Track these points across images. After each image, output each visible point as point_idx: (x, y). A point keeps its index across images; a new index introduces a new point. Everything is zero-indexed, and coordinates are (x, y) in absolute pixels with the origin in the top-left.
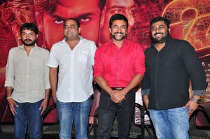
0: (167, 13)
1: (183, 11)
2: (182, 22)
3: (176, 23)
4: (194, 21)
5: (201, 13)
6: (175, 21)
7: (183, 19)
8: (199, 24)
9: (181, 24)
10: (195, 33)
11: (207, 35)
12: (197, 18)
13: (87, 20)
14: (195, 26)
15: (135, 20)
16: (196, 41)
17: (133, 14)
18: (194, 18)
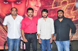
0: (55, 2)
1: (62, 1)
2: (61, 6)
3: (59, 7)
4: (66, 6)
5: (69, 3)
6: (59, 6)
7: (62, 5)
8: (68, 7)
9: (61, 7)
10: (66, 11)
11: (71, 12)
12: (68, 5)
13: (20, 3)
14: (67, 8)
15: (42, 4)
16: (67, 14)
17: (41, 2)
18: (66, 4)
